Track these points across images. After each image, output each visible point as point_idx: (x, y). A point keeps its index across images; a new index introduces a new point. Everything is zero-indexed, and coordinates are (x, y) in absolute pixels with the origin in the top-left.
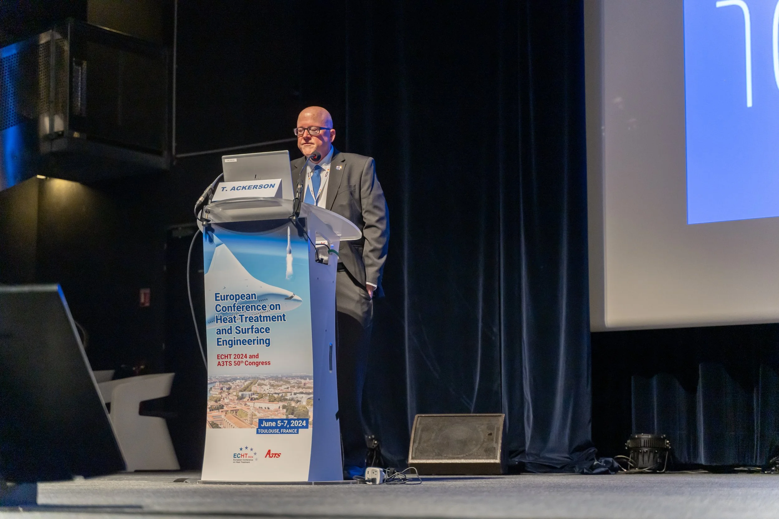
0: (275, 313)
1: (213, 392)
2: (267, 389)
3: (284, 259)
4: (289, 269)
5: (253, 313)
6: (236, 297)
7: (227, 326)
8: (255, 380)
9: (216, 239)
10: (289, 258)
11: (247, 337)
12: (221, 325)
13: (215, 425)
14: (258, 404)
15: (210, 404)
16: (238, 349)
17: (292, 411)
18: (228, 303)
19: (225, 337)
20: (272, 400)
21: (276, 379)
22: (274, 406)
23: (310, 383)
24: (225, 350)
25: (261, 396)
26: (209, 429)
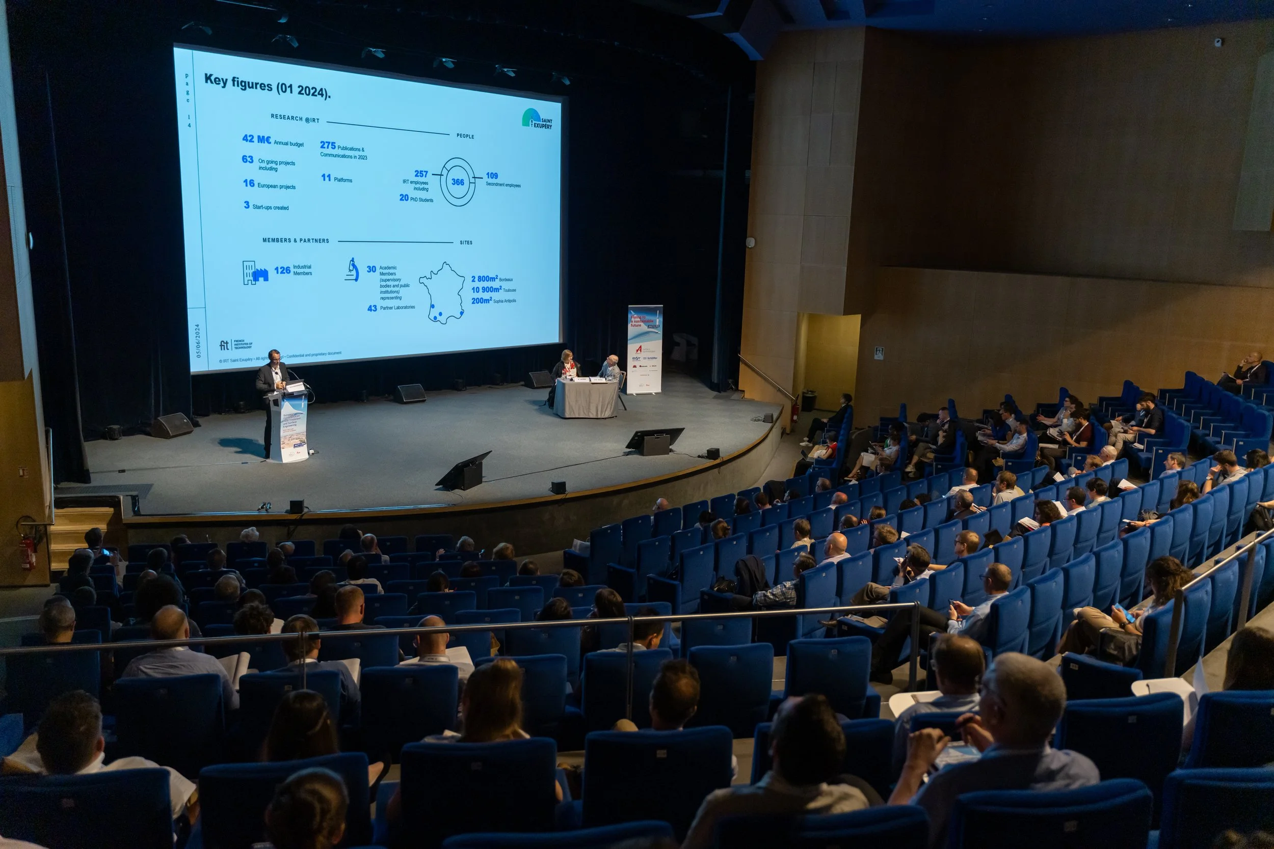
0: (298, 417)
1: (282, 440)
2: (295, 437)
3: (301, 404)
4: (303, 406)
5: (293, 418)
6: (289, 415)
7: (286, 422)
8: (292, 435)
9: (285, 400)
10: (303, 403)
11: (291, 424)
12: (284, 422)
13: (283, 448)
14: (293, 441)
15: (281, 443)
16: (289, 428)
17: (301, 441)
18: (287, 416)
19: (285, 425)
20: (297, 439)
21: (297, 434)
22: (297, 441)
23: (305, 433)
24: (285, 428)
25: (294, 439)
26: (282, 450)
